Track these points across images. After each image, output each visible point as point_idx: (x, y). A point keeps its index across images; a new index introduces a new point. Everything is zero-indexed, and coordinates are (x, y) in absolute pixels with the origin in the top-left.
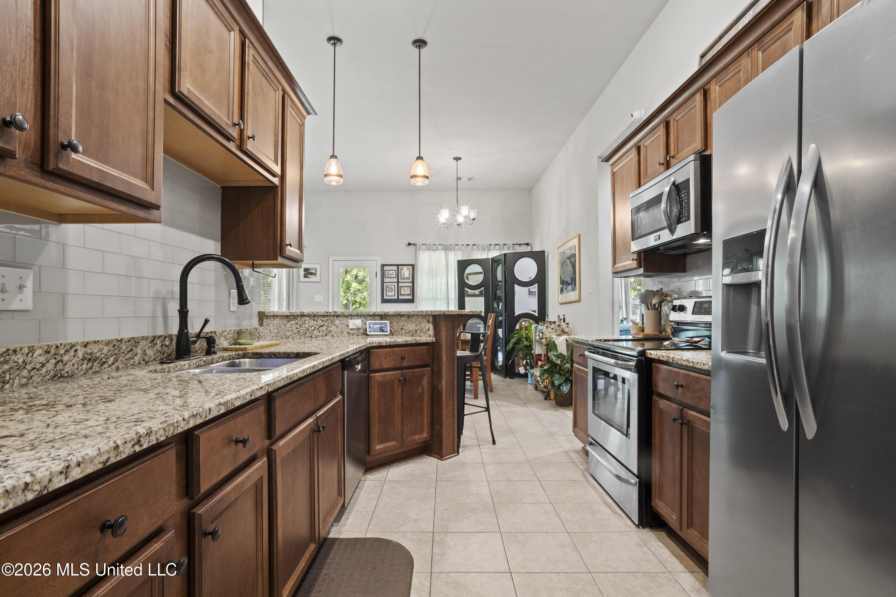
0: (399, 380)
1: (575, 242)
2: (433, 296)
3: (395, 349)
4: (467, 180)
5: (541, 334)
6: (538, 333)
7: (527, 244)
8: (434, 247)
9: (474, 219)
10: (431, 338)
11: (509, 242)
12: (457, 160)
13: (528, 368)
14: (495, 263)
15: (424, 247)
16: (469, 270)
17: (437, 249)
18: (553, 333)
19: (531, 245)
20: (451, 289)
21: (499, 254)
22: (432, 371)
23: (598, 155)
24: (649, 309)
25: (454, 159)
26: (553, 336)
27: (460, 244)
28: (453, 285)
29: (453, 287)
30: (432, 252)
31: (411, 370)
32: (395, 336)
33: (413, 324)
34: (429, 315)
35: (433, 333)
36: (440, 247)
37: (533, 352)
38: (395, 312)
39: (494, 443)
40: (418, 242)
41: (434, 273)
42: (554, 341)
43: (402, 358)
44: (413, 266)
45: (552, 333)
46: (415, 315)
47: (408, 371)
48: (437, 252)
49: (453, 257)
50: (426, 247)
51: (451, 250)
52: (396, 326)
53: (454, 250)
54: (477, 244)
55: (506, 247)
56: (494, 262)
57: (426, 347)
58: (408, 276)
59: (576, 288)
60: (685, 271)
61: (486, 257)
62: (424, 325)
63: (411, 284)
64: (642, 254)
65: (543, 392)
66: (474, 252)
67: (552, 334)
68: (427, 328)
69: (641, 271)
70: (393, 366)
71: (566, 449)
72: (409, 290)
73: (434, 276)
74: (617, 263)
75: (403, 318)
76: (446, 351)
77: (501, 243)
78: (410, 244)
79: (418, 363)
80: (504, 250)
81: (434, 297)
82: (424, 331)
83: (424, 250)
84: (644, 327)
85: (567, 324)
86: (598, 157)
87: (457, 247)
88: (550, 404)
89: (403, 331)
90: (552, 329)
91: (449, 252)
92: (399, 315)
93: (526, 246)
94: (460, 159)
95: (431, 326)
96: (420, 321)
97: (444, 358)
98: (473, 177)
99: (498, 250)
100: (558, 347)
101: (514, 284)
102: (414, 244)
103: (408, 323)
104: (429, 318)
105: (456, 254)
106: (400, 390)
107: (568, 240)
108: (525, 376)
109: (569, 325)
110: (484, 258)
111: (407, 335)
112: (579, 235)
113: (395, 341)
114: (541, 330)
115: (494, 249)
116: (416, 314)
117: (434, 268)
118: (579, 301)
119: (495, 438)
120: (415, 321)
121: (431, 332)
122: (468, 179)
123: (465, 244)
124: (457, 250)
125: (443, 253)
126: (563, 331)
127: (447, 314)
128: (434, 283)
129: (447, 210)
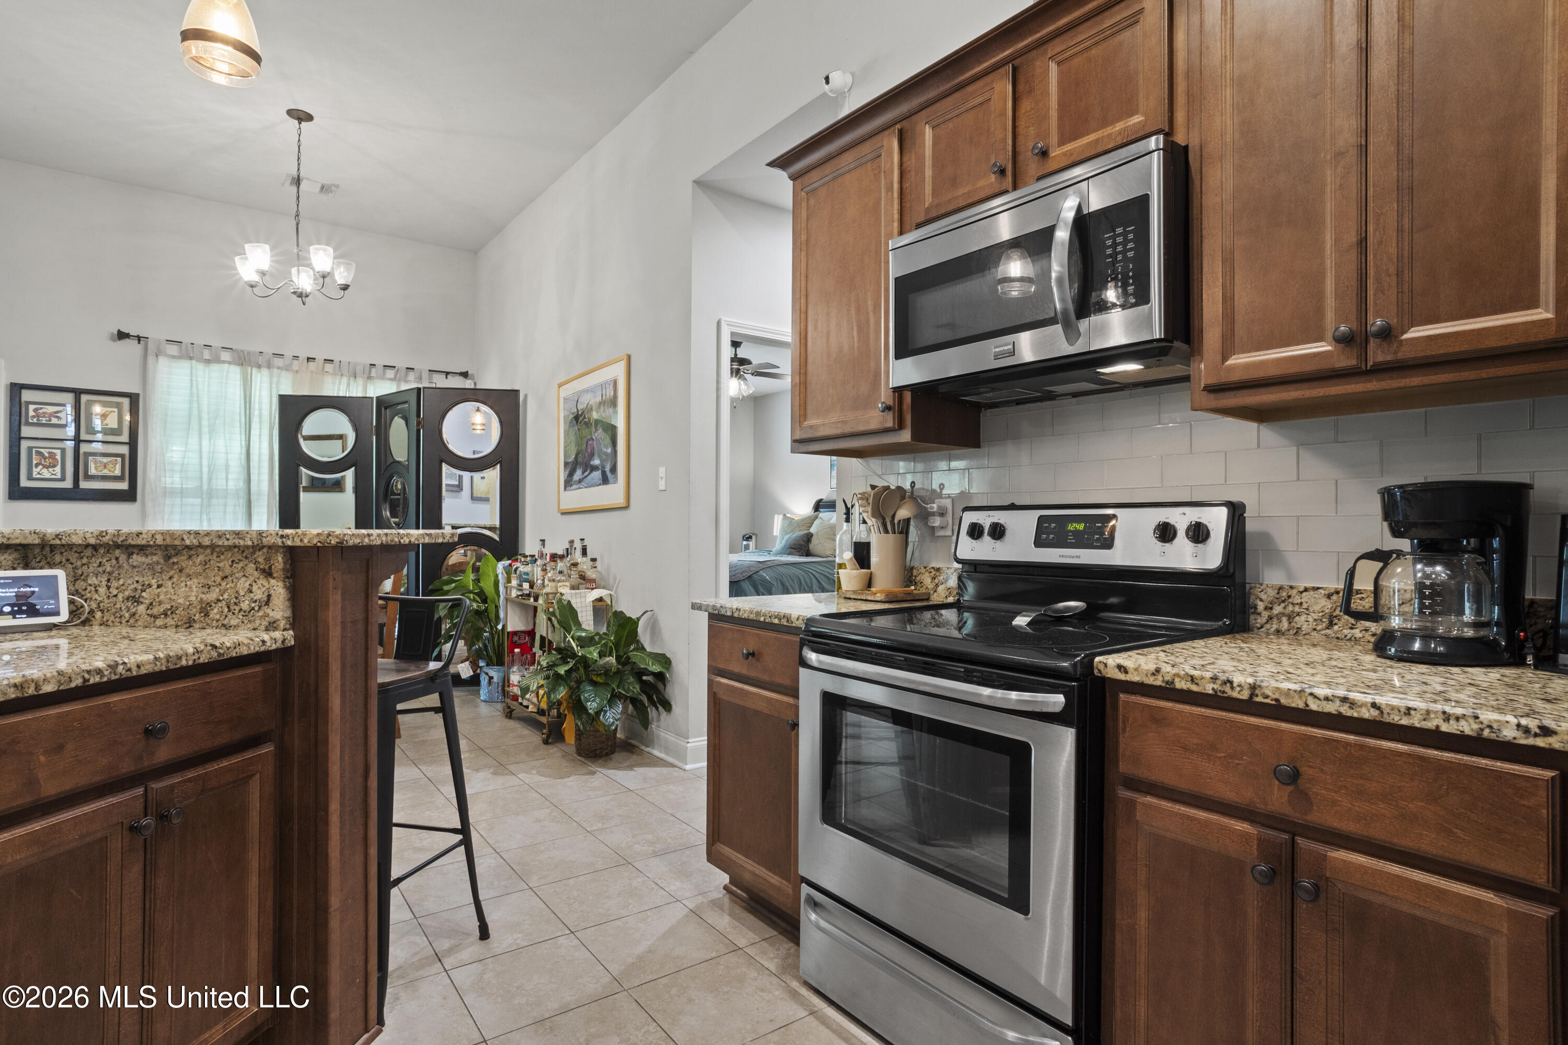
0: (134, 829)
1: (618, 371)
2: (201, 486)
3: (114, 698)
4: (318, 189)
5: (526, 586)
6: (514, 582)
7: (465, 375)
8: (207, 354)
9: (345, 288)
10: (277, 635)
11: (423, 365)
12: (300, 120)
13: (482, 664)
14: (388, 410)
15: (173, 350)
16: (314, 423)
17: (217, 360)
18: (563, 581)
19: (472, 378)
20: (259, 467)
21: (394, 391)
22: (283, 756)
23: (695, 177)
24: (886, 532)
25: (290, 113)
26: (561, 590)
27: (289, 353)
28: (265, 458)
29: (265, 464)
30: (200, 367)
31: (191, 774)
32: (96, 629)
33: (193, 583)
34: (270, 547)
35: (288, 613)
36: (226, 356)
37: (500, 627)
38: (102, 534)
39: (484, 934)
40: (155, 333)
41: (205, 423)
42: (569, 602)
43: (148, 733)
44: (134, 399)
45: (559, 581)
46: (200, 546)
47: (176, 779)
48: (215, 367)
49: (266, 386)
50: (181, 350)
51: (259, 367)
52: (102, 590)
53: (269, 366)
54: (336, 359)
55: (411, 376)
56: (386, 408)
57: (258, 669)
58: (116, 426)
59: (616, 477)
60: (976, 444)
61: (360, 395)
62: (243, 585)
63: (125, 450)
64: (908, 396)
65: (537, 725)
66: (328, 380)
67: (560, 584)
68: (259, 594)
69: (905, 436)
70: (97, 778)
71: (691, 906)
72: (118, 467)
73: (205, 430)
74: (809, 416)
75: (137, 559)
76: (343, 676)
77: (402, 364)
78: (122, 335)
79: (225, 738)
80: (406, 381)
81: (205, 487)
82: (245, 605)
83: (173, 357)
84: (871, 574)
85: (594, 560)
86: (697, 182)
87: (278, 362)
88: (563, 756)
89: (141, 609)
90: (561, 572)
91: (254, 370)
92: (117, 546)
93: (462, 378)
94: (309, 118)
95: (279, 590)
96: (228, 571)
97: (335, 702)
98: (337, 186)
99: (391, 379)
100: (579, 615)
101: (441, 461)
102: (139, 338)
103: (165, 576)
104: (267, 559)
105: (275, 380)
106: (136, 870)
107: (591, 367)
108: (474, 681)
109: (598, 564)
110: (354, 395)
111: (159, 622)
112: (629, 357)
113: (113, 667)
114: (527, 574)
115: (383, 377)
116: (206, 541)
117: (205, 409)
118: (627, 507)
119: (489, 919)
120: (199, 569)
121: (280, 610)
122: (322, 187)
123: (303, 355)
124: (279, 368)
125: (235, 373)
126: (583, 577)
127: (351, 543)
128: (205, 449)
129: (267, 247)
